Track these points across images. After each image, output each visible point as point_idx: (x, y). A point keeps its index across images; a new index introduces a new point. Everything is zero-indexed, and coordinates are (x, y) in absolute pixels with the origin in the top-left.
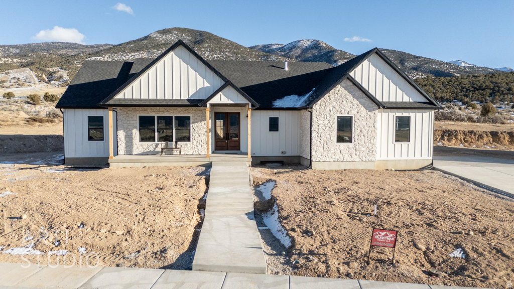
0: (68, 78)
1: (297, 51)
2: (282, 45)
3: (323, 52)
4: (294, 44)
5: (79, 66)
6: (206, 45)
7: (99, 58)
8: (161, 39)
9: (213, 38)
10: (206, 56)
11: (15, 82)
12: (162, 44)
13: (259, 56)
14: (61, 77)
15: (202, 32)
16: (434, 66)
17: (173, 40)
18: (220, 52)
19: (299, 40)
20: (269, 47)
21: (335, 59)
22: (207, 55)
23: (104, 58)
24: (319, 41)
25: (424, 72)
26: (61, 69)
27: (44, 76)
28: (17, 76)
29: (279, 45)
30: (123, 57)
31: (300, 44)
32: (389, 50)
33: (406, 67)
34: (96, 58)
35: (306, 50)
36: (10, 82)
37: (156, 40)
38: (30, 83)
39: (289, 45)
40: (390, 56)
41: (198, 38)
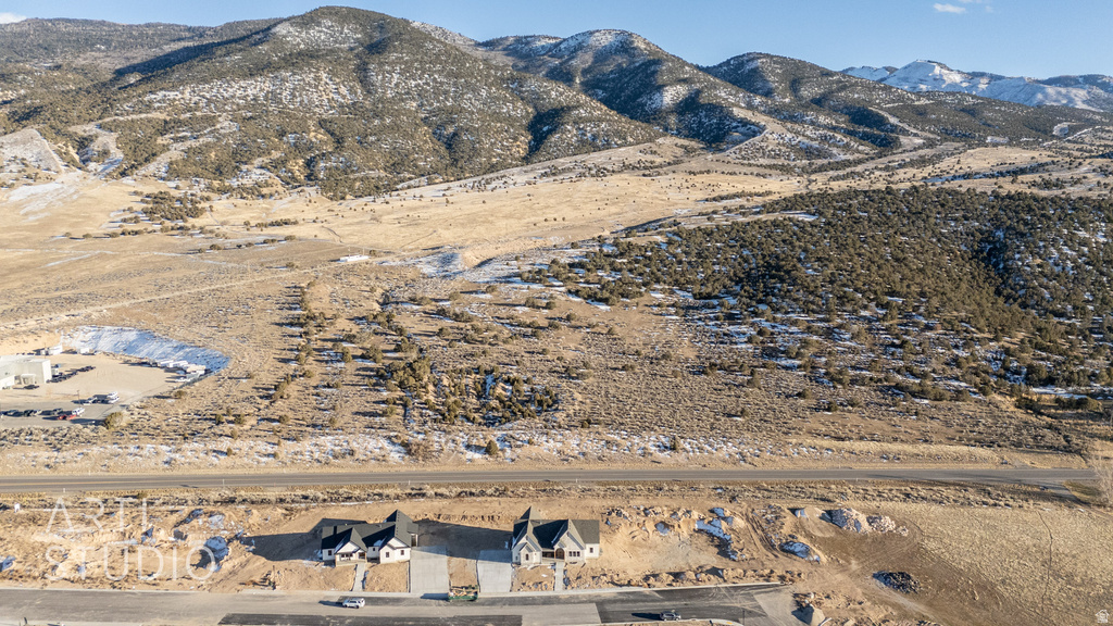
0: (120, 156)
1: (587, 57)
2: (555, 38)
3: (639, 61)
4: (580, 40)
5: (134, 117)
6: (393, 56)
7: (171, 95)
8: (298, 40)
9: (407, 37)
10: (393, 85)
11: (20, 172)
12: (300, 54)
13: (503, 80)
14: (106, 153)
15: (383, 17)
16: (856, 96)
17: (323, 41)
18: (423, 73)
19: (592, 29)
20: (527, 43)
21: (660, 82)
22: (395, 81)
23: (183, 93)
24: (631, 35)
25: (835, 110)
26: (100, 127)
27: (70, 148)
28: (19, 152)
29: (550, 38)
30: (221, 90)
31: (592, 40)
32: (772, 57)
33: (801, 98)
34: (167, 93)
35: (602, 56)
36: (11, 171)
37: (288, 42)
38: (48, 169)
39: (570, 41)
40: (772, 71)
41: (377, 36)
